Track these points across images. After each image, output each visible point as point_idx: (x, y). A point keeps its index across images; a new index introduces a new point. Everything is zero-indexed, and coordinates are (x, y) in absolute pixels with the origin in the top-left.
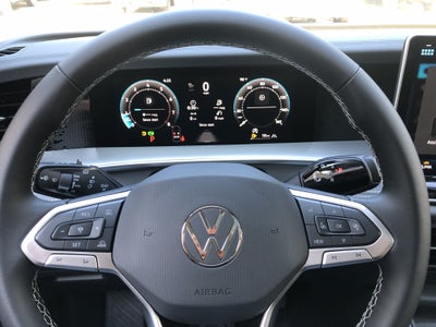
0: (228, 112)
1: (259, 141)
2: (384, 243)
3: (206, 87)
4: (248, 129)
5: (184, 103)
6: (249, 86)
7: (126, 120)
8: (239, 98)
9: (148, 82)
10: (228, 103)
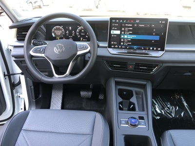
0: (75, 34)
1: (82, 41)
2: (89, 48)
3: (70, 28)
4: (80, 38)
5: (66, 31)
6: (80, 28)
7: (53, 35)
8: (78, 31)
9: (58, 27)
10: (75, 32)
